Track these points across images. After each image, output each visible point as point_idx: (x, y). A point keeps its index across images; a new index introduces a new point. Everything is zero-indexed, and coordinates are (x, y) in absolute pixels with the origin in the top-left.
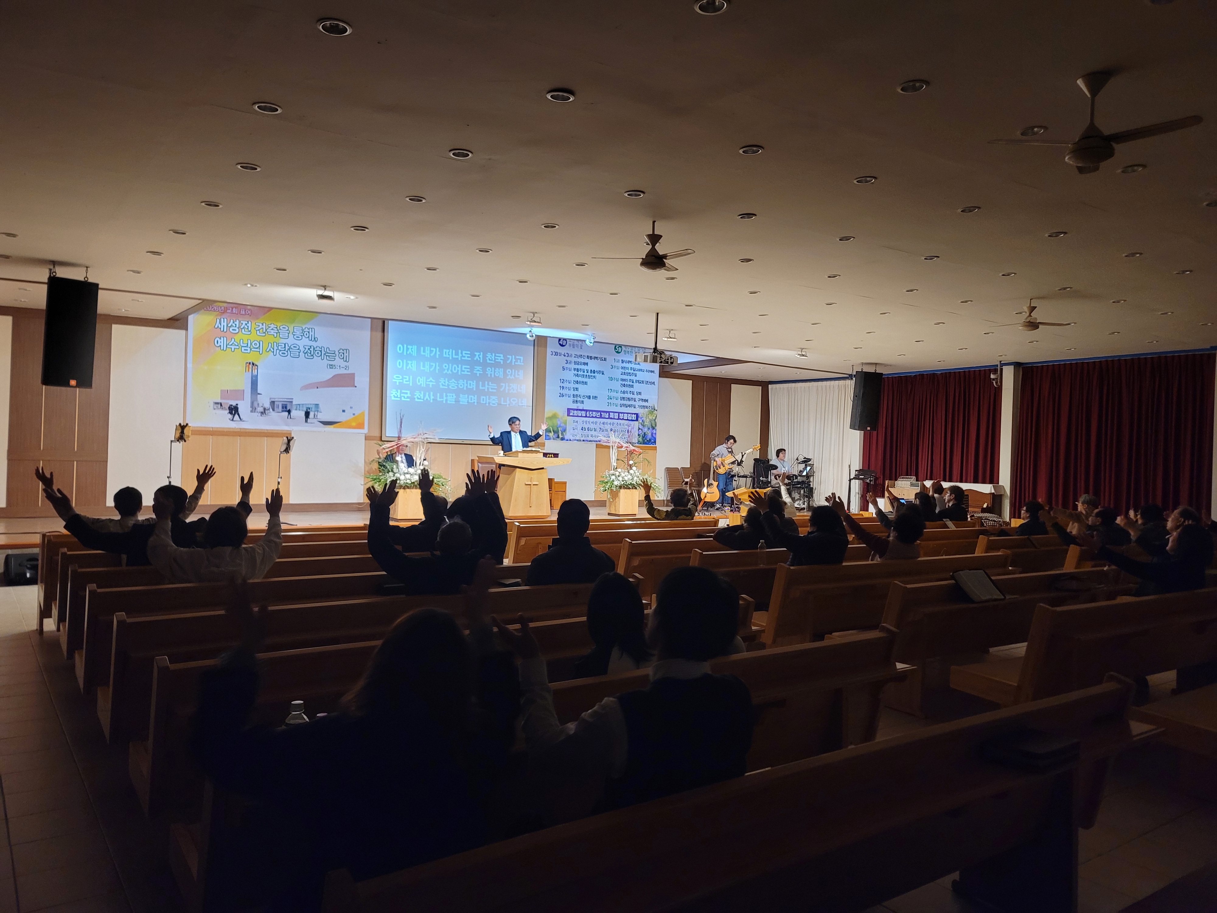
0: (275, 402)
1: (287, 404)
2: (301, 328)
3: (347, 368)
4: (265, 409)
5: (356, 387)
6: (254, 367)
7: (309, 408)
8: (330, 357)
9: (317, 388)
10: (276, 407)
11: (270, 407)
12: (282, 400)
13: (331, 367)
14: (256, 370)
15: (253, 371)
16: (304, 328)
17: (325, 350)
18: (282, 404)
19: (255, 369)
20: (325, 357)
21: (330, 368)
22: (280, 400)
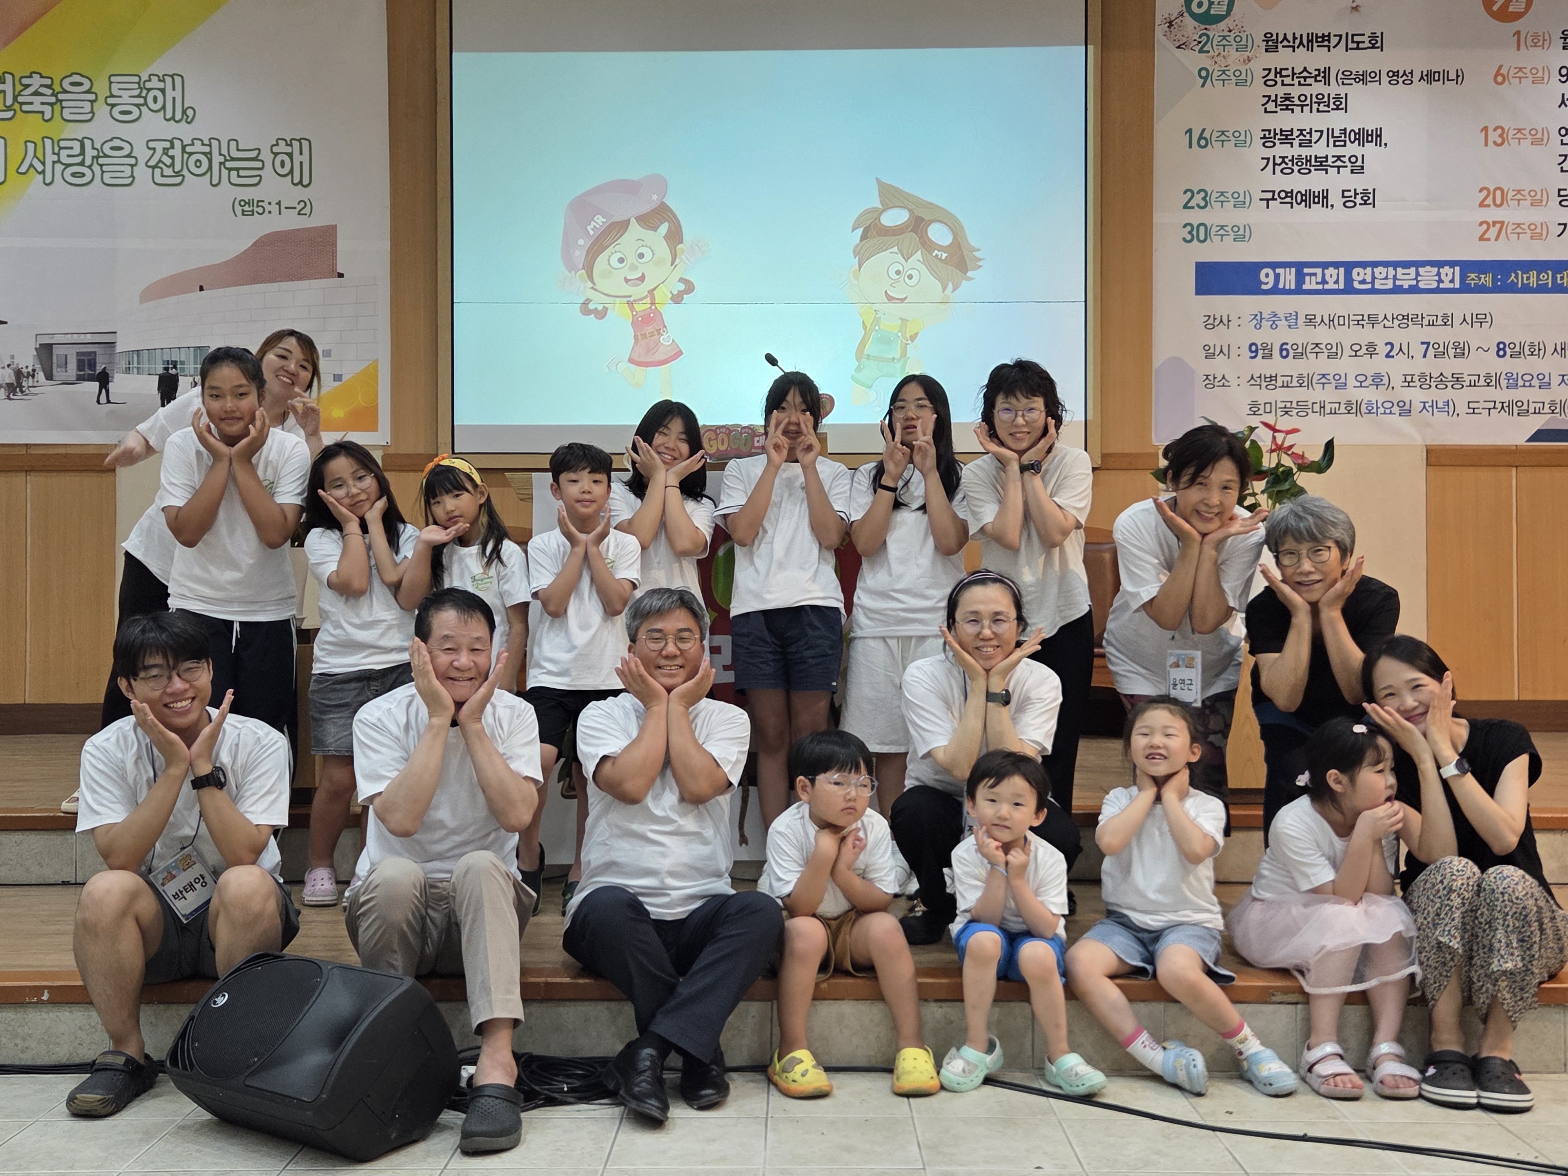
0: (54, 346)
1: (95, 353)
2: (136, 79)
3: (307, 210)
5: (341, 275)
7: (174, 363)
8: (242, 173)
9: (201, 289)
10: (59, 367)
11: (38, 366)
12: (76, 339)
13: (246, 208)
16: (145, 77)
17: (224, 151)
18: (78, 354)
20: (225, 172)
21: (243, 211)
22: (69, 339)
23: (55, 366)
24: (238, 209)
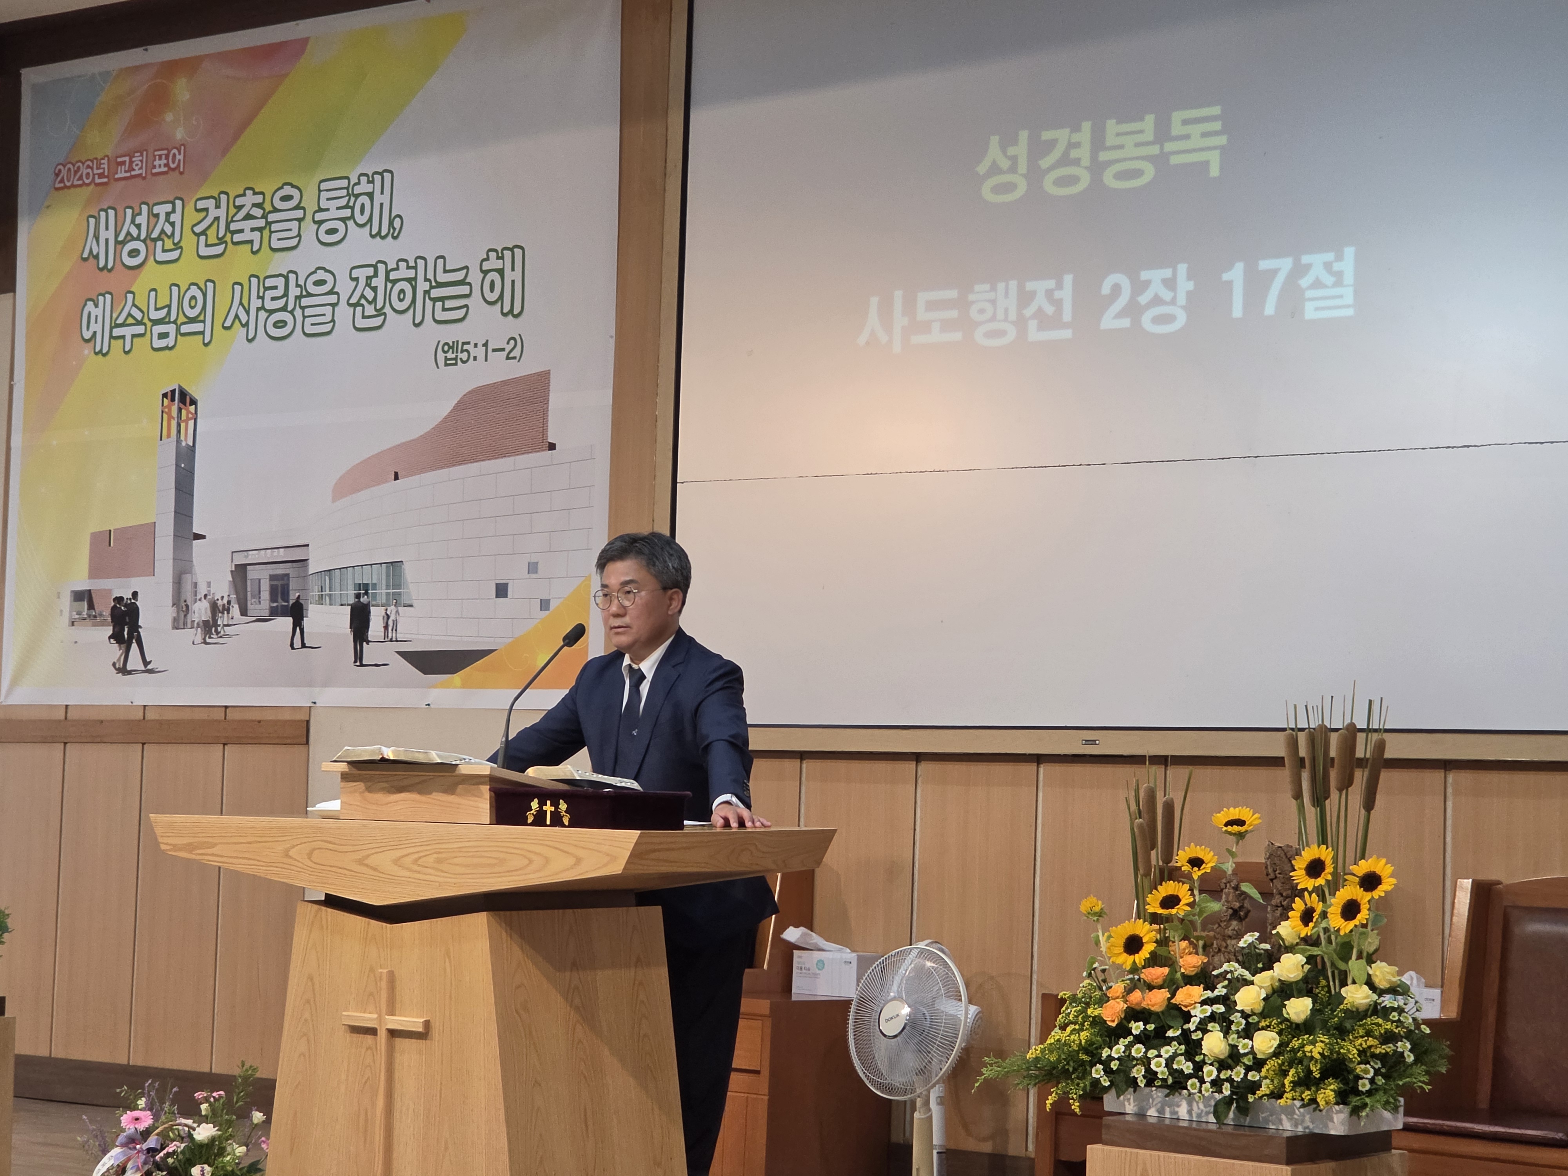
0: (248, 567)
1: (288, 575)
2: (344, 183)
3: (516, 353)
4: (214, 606)
5: (552, 447)
6: (184, 412)
7: (366, 587)
9: (396, 477)
10: (253, 597)
11: (233, 597)
12: (269, 557)
13: (450, 355)
14: (191, 423)
15: (183, 425)
16: (354, 180)
18: (272, 578)
19: (186, 421)
22: (264, 556)
23: (249, 594)
24: (441, 356)
